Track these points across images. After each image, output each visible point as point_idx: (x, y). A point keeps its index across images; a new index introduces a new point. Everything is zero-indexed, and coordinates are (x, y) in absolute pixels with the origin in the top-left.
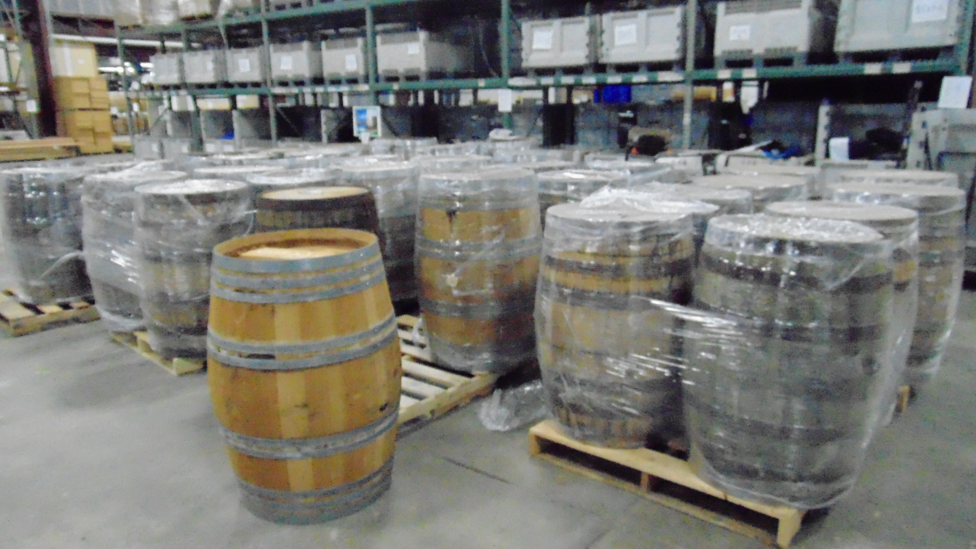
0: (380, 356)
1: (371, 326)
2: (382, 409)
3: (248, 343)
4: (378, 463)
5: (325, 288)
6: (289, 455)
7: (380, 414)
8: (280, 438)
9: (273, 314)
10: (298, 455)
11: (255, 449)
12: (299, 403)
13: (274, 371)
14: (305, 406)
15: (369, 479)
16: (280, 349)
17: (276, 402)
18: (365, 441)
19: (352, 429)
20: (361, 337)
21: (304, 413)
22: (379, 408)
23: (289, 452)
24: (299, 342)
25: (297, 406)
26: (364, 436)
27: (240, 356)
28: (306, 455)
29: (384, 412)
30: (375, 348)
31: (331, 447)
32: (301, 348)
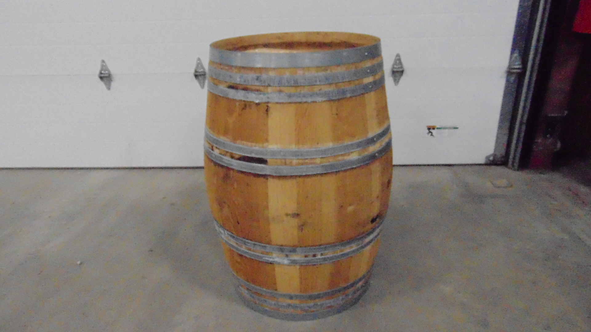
0: (376, 167)
1: (370, 135)
2: (373, 221)
3: (241, 144)
4: (363, 270)
5: (326, 89)
6: (277, 260)
7: (370, 226)
8: (269, 243)
9: (267, 114)
10: (286, 261)
11: (244, 248)
12: (290, 212)
13: (265, 176)
14: (297, 215)
15: (352, 285)
16: (274, 153)
17: (267, 207)
18: (354, 251)
19: (343, 241)
20: (359, 145)
21: (295, 222)
22: (370, 219)
23: (277, 258)
24: (294, 147)
25: (287, 215)
26: (354, 247)
27: (232, 157)
28: (294, 262)
29: (374, 223)
30: (373, 158)
31: (319, 257)
32: (296, 154)
